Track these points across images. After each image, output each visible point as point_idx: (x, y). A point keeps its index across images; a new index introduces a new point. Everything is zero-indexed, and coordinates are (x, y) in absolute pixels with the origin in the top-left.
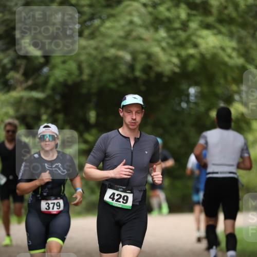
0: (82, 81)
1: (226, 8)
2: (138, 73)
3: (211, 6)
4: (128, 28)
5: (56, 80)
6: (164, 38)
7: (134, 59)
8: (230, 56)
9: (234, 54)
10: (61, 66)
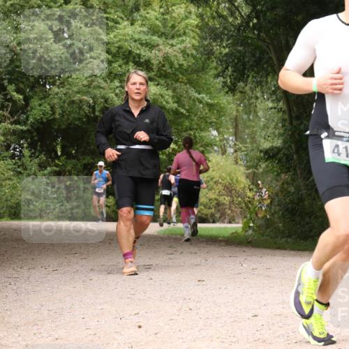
0: (55, 119)
1: (163, 66)
2: (97, 113)
3: (153, 64)
4: (89, 79)
5: (35, 119)
6: (117, 87)
7: (94, 102)
8: (167, 102)
9: (170, 100)
10: (38, 108)
